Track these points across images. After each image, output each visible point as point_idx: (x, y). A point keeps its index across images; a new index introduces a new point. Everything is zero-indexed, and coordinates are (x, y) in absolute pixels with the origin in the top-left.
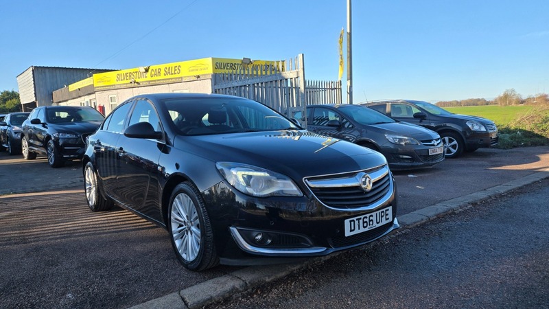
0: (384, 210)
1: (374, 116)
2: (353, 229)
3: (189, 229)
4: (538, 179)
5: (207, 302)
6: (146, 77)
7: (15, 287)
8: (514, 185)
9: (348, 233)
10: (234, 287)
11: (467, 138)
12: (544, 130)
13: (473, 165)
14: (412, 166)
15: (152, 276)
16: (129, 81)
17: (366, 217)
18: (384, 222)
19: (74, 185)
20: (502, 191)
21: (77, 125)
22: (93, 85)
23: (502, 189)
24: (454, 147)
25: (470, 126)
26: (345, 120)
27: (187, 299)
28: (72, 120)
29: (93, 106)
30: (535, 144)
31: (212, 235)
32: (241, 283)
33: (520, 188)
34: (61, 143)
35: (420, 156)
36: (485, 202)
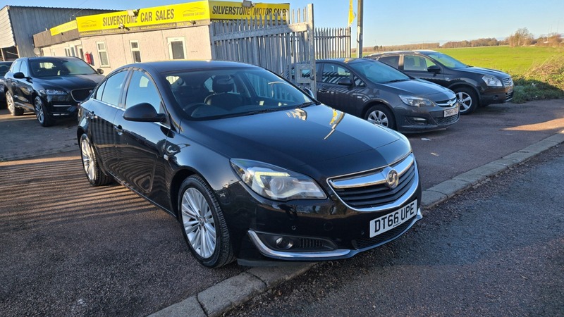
0: (409, 205)
1: (387, 73)
2: (378, 228)
3: (203, 225)
4: (555, 144)
5: (228, 308)
6: (136, 22)
7: (21, 291)
8: (531, 152)
9: (373, 234)
10: (253, 289)
11: (482, 94)
12: (559, 82)
13: (487, 125)
14: (426, 129)
15: (165, 273)
16: (117, 26)
17: (392, 216)
18: (409, 216)
19: (68, 149)
20: (520, 160)
21: (64, 80)
22: (77, 29)
23: (519, 157)
24: (467, 103)
25: (486, 81)
26: (356, 77)
27: (205, 306)
28: (59, 74)
29: (80, 57)
30: (549, 97)
31: (228, 235)
32: (261, 283)
33: (537, 155)
34: (49, 100)
35: (435, 118)
36: (503, 174)
